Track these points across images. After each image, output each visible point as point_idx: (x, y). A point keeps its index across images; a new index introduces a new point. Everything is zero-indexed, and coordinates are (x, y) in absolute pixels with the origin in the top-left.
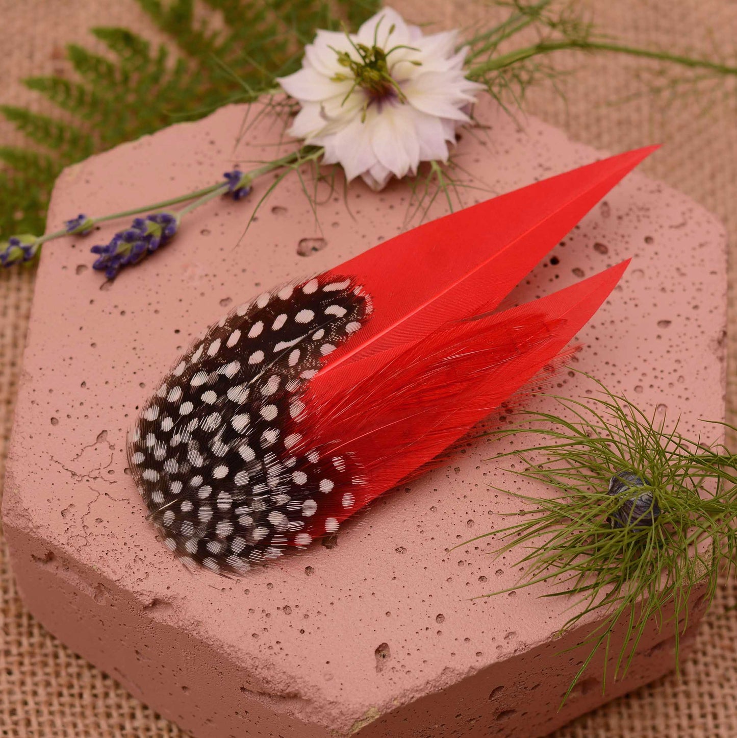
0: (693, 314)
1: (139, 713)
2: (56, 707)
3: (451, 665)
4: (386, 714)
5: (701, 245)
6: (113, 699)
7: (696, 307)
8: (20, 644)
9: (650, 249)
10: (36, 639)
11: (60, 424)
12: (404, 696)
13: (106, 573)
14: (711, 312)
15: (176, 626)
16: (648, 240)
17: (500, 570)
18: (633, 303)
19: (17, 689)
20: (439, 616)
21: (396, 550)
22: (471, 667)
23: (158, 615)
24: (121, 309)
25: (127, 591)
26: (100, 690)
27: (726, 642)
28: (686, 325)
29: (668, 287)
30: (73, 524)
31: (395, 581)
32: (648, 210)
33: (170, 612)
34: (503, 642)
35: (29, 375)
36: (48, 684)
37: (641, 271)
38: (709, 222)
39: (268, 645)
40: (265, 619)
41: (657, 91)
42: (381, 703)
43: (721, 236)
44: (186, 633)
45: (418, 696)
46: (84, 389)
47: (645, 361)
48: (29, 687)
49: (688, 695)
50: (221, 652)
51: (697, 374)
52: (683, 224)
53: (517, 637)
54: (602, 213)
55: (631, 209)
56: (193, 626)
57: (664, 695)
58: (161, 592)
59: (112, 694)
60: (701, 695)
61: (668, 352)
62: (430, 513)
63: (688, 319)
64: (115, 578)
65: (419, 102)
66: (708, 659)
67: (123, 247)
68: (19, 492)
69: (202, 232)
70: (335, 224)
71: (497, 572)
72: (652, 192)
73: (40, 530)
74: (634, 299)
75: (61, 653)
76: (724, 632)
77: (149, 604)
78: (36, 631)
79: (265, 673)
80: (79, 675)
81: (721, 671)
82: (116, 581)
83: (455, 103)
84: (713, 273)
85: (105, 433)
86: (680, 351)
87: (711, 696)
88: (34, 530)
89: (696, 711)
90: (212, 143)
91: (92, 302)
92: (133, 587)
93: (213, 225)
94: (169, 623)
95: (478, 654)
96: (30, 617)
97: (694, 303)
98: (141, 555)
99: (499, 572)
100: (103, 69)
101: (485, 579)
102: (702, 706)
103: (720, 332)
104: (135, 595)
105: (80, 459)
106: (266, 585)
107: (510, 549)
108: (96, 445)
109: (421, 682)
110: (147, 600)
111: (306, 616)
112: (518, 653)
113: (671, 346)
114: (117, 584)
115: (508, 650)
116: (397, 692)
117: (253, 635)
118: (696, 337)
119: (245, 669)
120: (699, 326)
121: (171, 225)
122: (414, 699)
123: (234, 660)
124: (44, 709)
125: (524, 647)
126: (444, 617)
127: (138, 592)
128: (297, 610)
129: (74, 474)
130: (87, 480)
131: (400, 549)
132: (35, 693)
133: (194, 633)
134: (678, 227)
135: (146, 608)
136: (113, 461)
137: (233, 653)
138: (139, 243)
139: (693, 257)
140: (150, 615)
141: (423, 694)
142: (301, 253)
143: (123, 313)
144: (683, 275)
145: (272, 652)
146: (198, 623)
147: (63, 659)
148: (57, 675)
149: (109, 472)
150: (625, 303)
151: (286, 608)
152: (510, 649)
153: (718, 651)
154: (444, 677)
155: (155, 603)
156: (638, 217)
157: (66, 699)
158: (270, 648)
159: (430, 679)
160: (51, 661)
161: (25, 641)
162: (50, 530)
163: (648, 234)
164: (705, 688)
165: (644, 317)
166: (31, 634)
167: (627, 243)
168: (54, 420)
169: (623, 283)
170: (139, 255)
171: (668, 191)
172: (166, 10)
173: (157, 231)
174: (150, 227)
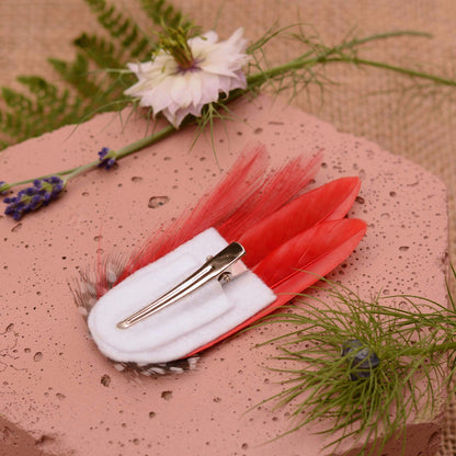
0: (424, 242)
5: (429, 197)
7: (426, 237)
9: (394, 200)
13: (9, 418)
14: (437, 240)
16: (392, 194)
18: (382, 235)
20: (244, 445)
21: (214, 400)
23: (46, 448)
24: (26, 243)
25: (24, 431)
28: (419, 249)
29: (407, 225)
31: (213, 421)
32: (392, 174)
33: (54, 445)
37: (388, 214)
38: (434, 181)
40: (120, 448)
43: (443, 190)
47: (391, 273)
51: (428, 281)
52: (416, 184)
55: (380, 174)
56: (69, 454)
58: (48, 431)
61: (407, 267)
62: (238, 374)
63: (420, 245)
64: (15, 422)
67: (25, 198)
69: (84, 194)
70: (175, 187)
71: (286, 414)
72: (395, 163)
74: (383, 233)
77: (39, 439)
82: (16, 424)
84: (438, 214)
85: (12, 326)
86: (416, 266)
90: (92, 137)
91: (6, 239)
92: (28, 427)
93: (90, 188)
94: (53, 453)
97: (425, 235)
98: (34, 405)
100: (25, 104)
101: (277, 419)
103: (443, 253)
104: (29, 433)
106: (121, 425)
108: (6, 333)
110: (38, 437)
111: (149, 446)
113: (409, 263)
114: (17, 426)
118: (426, 257)
120: (429, 250)
121: (59, 184)
126: (248, 446)
127: (31, 431)
128: (143, 441)
131: (217, 399)
134: (412, 185)
135: (37, 443)
136: (17, 344)
138: (37, 196)
139: (424, 204)
140: (40, 449)
142: (150, 207)
143: (27, 246)
144: (417, 216)
146: (73, 452)
149: (14, 351)
150: (377, 235)
151: (135, 440)
155: (44, 439)
156: (385, 179)
163: (392, 190)
165: (390, 244)
167: (377, 196)
169: (374, 222)
170: (36, 204)
171: (405, 162)
172: (70, 68)
173: (49, 189)
174: (44, 185)
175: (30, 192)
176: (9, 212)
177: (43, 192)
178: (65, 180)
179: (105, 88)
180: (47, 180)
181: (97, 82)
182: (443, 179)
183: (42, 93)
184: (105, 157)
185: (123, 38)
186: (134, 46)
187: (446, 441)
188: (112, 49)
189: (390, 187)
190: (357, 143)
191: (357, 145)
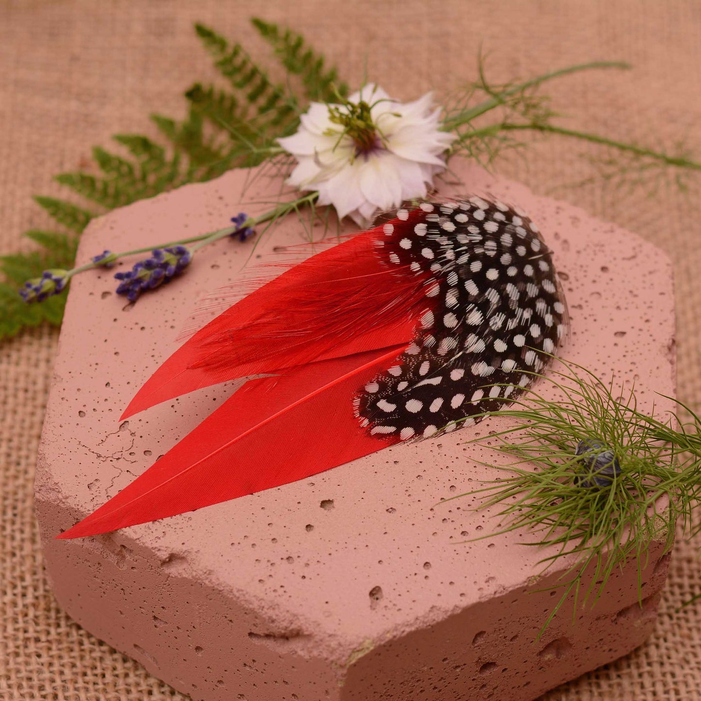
0: (645, 326)
1: (155, 690)
2: (80, 684)
3: (438, 604)
4: (380, 646)
5: (650, 273)
6: (132, 679)
7: (647, 321)
8: (48, 633)
9: (605, 276)
10: (63, 629)
11: (86, 416)
12: (396, 629)
13: (128, 533)
14: (661, 324)
15: (190, 577)
16: (604, 269)
17: (480, 526)
18: (592, 318)
19: (45, 669)
20: (426, 564)
21: (387, 510)
22: (456, 606)
23: (174, 570)
24: (141, 325)
25: (147, 548)
26: (120, 671)
27: (685, 631)
28: (639, 335)
29: (623, 305)
30: (97, 494)
31: (386, 535)
32: (603, 246)
33: (185, 566)
34: (484, 585)
35: (60, 377)
36: (74, 665)
37: (598, 293)
38: (657, 255)
39: (273, 589)
40: (270, 567)
41: (608, 177)
42: (375, 635)
43: (668, 265)
44: (199, 583)
45: (408, 630)
46: (108, 389)
47: (604, 363)
48: (56, 668)
49: (651, 674)
50: (231, 596)
51: (651, 373)
52: (634, 257)
53: (497, 581)
54: (563, 249)
55: (588, 246)
56: (205, 575)
57: (630, 676)
58: (177, 547)
59: (131, 675)
60: (664, 674)
61: (624, 356)
62: (416, 480)
63: (641, 330)
64: (135, 537)
65: (401, 151)
66: (669, 644)
67: (142, 272)
68: (50, 470)
69: (213, 267)
71: (477, 528)
72: (606, 232)
73: (68, 500)
74: (593, 315)
75: (86, 641)
76: (683, 623)
77: (166, 558)
78: (63, 623)
79: (271, 613)
80: (101, 659)
81: (681, 655)
82: (136, 539)
83: (432, 151)
84: (662, 294)
85: (127, 424)
86: (635, 355)
87: (673, 675)
88: (64, 500)
89: (659, 688)
90: (221, 198)
91: (115, 320)
92: (152, 543)
93: (222, 261)
94: (184, 576)
95: (462, 595)
96: (58, 611)
97: (646, 318)
99: (479, 528)
100: (125, 169)
101: (467, 534)
102: (665, 684)
103: (669, 339)
104: (153, 551)
105: (104, 444)
106: (270, 540)
107: (488, 509)
108: (119, 432)
109: (411, 618)
110: (164, 555)
111: (307, 565)
112: (497, 595)
113: (627, 352)
114: (138, 542)
115: (489, 592)
116: (389, 625)
117: (260, 581)
118: (649, 344)
119: (252, 610)
120: (651, 336)
121: (185, 256)
122: (405, 633)
123: (243, 603)
124: (70, 686)
125: (503, 590)
126: (430, 565)
127: (156, 548)
128: (299, 559)
129: (99, 456)
130: (111, 461)
131: (391, 510)
132: (62, 673)
133: (207, 582)
134: (630, 259)
135: (163, 563)
136: (134, 445)
137: (242, 598)
138: (157, 270)
139: (644, 282)
140: (167, 571)
141: (413, 629)
143: (143, 328)
144: (636, 296)
145: (277, 594)
146: (210, 572)
147: (87, 646)
148: (82, 658)
149: (130, 454)
150: (585, 318)
151: (289, 558)
152: (489, 591)
153: (678, 638)
154: (431, 614)
155: (172, 558)
156: (594, 251)
157: (90, 678)
158: (275, 591)
159: (419, 615)
160: (76, 647)
161: (53, 630)
162: (78, 499)
163: (603, 265)
164: (668, 668)
165: (602, 329)
166: (58, 626)
167: (585, 271)
168: (82, 414)
169: (582, 303)
170: (156, 280)
171: (619, 232)
172: (179, 128)
173: (173, 261)
174: (167, 257)
175: (148, 265)
176: (122, 292)
177: (165, 265)
178: (192, 251)
179: (225, 152)
180: (170, 251)
181: (215, 146)
182: (668, 252)
183: (144, 157)
184: (242, 226)
185: (249, 89)
186: (262, 101)
187: (672, 585)
188: (234, 104)
189: (601, 261)
190: (558, 208)
191: (558, 210)
